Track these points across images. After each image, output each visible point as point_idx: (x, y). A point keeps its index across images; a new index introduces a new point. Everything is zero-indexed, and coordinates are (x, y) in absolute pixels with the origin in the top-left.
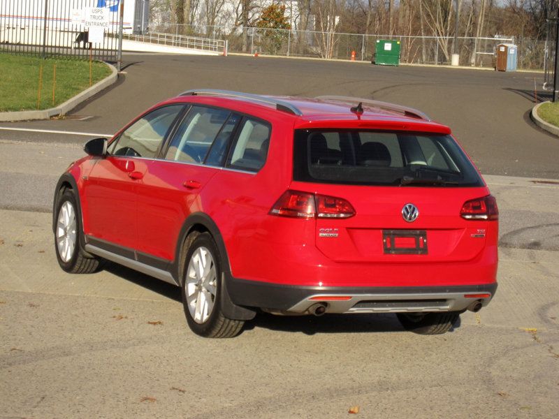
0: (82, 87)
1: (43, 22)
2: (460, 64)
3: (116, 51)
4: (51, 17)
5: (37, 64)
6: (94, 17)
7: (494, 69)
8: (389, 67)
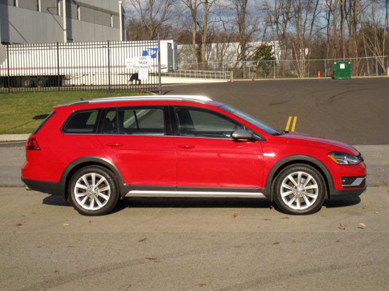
1: (107, 69)
3: (157, 84)
4: (112, 65)
6: (141, 63)
8: (344, 80)
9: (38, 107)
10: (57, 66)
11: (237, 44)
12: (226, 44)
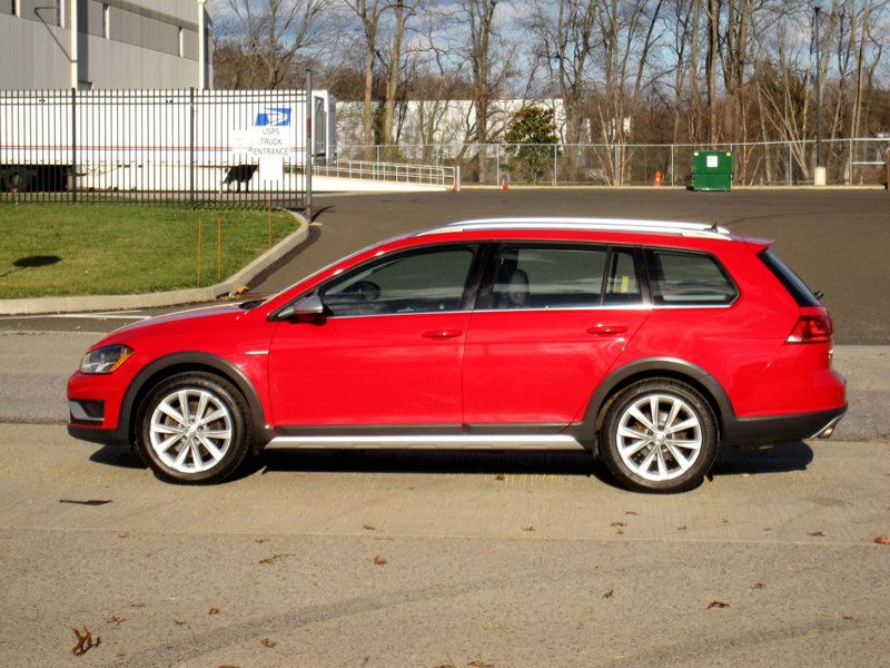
0: (257, 250)
1: (188, 153)
2: (828, 183)
3: (303, 192)
4: (200, 145)
5: (184, 218)
6: (267, 141)
7: (883, 187)
8: (716, 194)
9: (28, 238)
10: (70, 144)
11: (466, 104)
12: (443, 104)
